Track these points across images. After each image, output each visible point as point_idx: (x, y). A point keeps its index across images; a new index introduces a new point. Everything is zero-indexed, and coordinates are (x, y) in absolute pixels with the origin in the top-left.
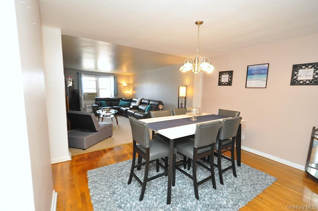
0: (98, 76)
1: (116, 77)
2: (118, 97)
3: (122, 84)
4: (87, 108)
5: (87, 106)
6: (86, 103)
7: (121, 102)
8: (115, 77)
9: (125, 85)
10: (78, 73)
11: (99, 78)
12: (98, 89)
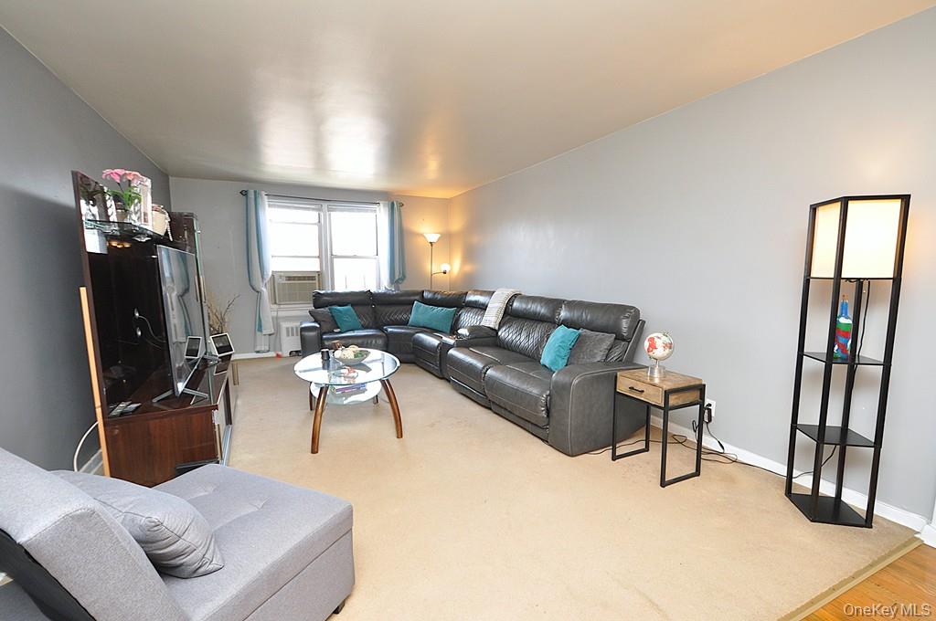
0: (325, 205)
1: (396, 204)
2: (408, 286)
3: (422, 235)
4: (284, 332)
5: (284, 325)
6: (281, 314)
7: (419, 313)
8: (393, 204)
9: (434, 238)
10: (244, 193)
11: (333, 214)
12: (326, 255)
